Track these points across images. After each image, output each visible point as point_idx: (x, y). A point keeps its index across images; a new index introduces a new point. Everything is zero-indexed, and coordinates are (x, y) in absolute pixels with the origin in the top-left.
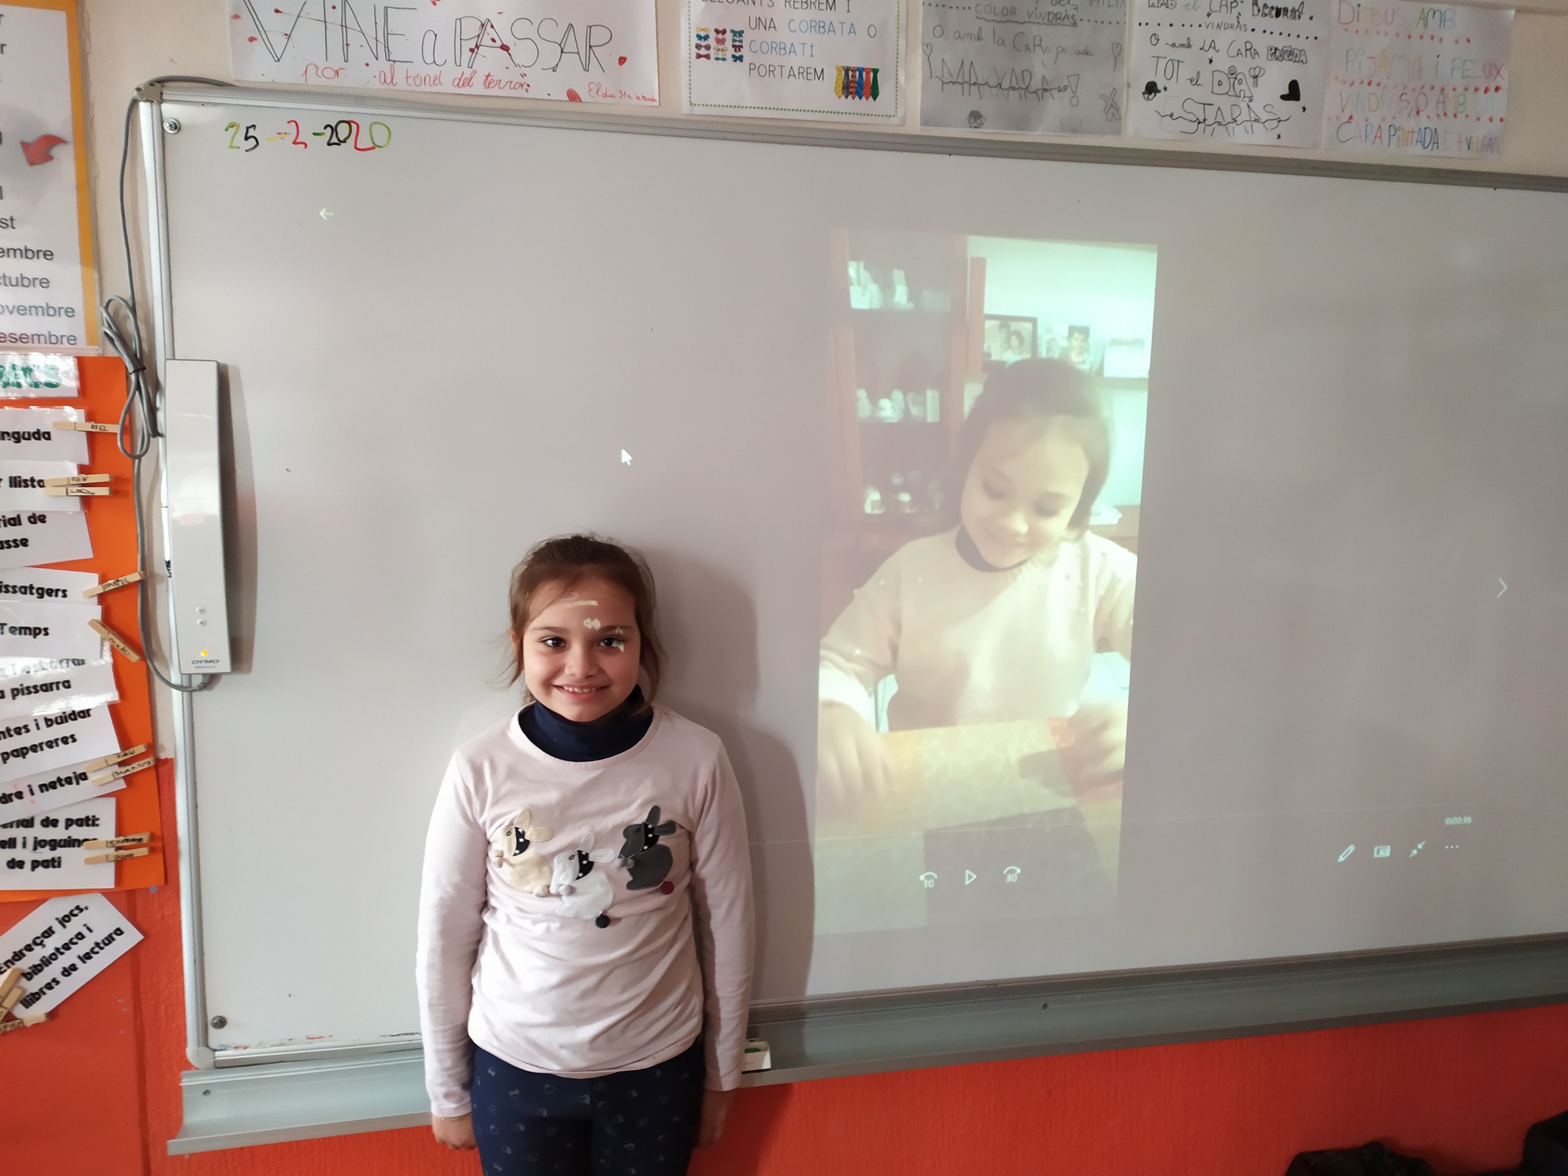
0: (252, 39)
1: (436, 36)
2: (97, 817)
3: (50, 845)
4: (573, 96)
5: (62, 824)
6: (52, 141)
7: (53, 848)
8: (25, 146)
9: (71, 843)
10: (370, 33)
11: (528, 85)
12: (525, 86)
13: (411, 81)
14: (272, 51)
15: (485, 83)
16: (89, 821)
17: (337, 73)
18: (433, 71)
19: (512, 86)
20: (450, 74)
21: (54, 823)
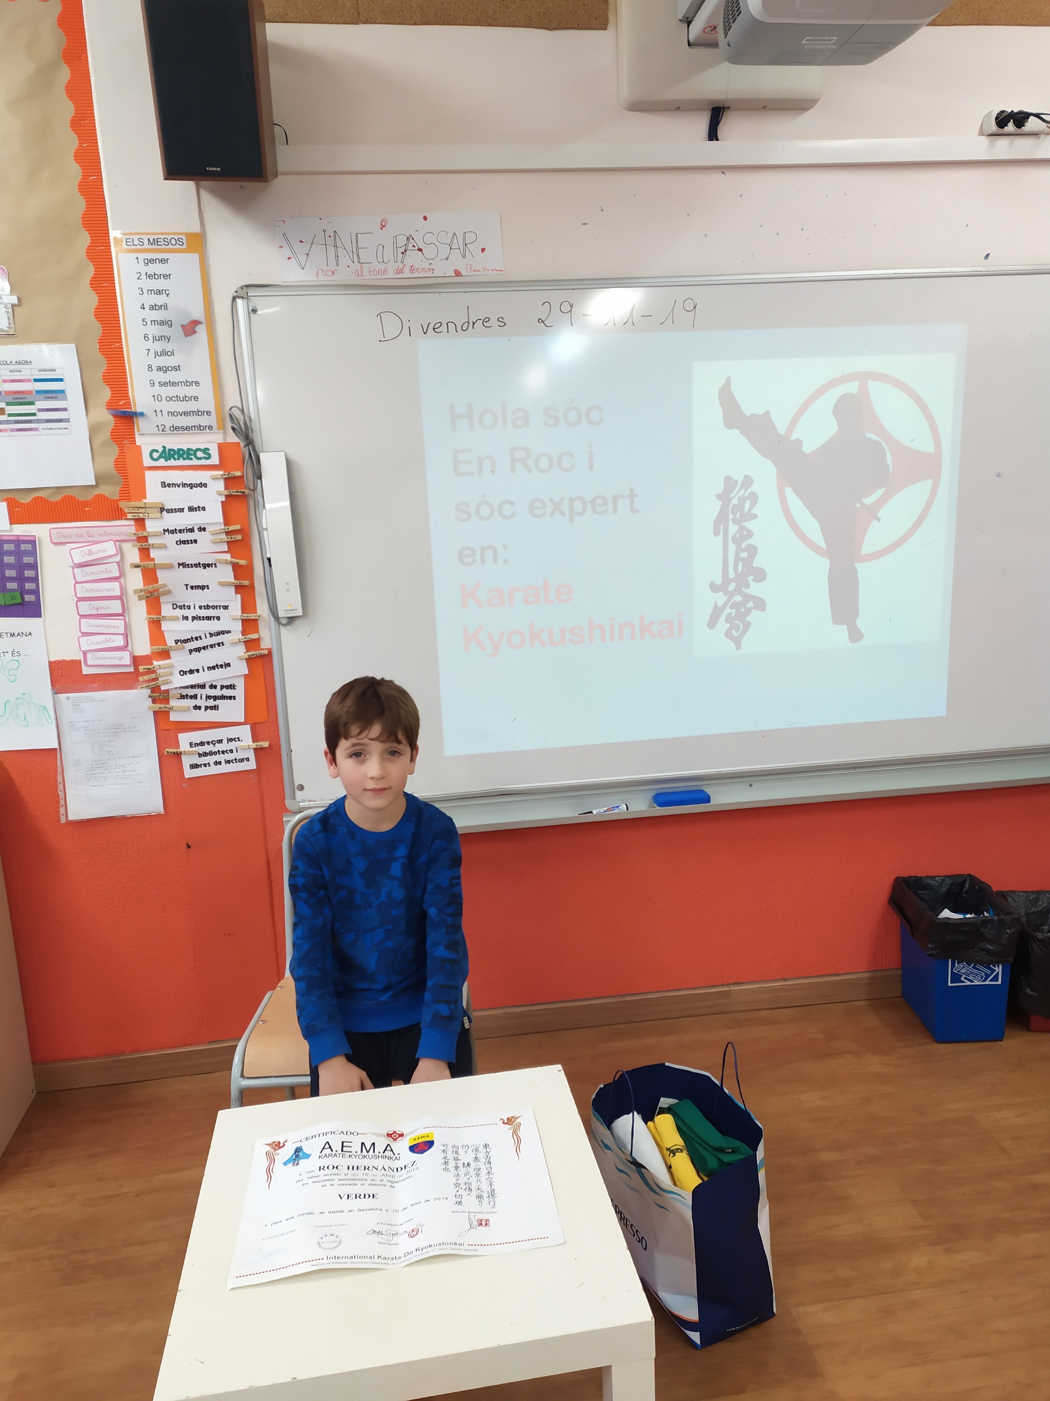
0: (289, 258)
1: (383, 247)
2: (235, 685)
3: (214, 699)
4: (458, 273)
5: (219, 688)
6: (196, 323)
7: (215, 700)
8: (182, 326)
9: (223, 697)
10: (349, 248)
11: (433, 270)
12: (432, 270)
13: (371, 273)
14: (300, 264)
15: (410, 271)
16: (232, 687)
17: (333, 272)
18: (383, 266)
19: (425, 271)
20: (392, 267)
21: (215, 687)
